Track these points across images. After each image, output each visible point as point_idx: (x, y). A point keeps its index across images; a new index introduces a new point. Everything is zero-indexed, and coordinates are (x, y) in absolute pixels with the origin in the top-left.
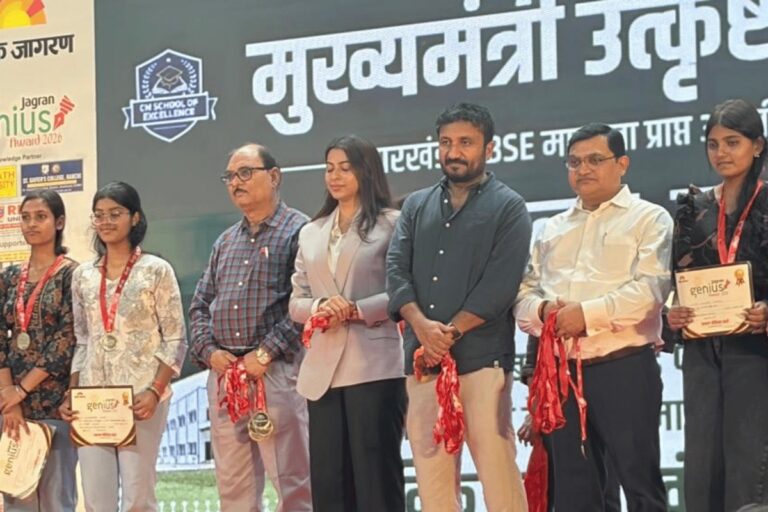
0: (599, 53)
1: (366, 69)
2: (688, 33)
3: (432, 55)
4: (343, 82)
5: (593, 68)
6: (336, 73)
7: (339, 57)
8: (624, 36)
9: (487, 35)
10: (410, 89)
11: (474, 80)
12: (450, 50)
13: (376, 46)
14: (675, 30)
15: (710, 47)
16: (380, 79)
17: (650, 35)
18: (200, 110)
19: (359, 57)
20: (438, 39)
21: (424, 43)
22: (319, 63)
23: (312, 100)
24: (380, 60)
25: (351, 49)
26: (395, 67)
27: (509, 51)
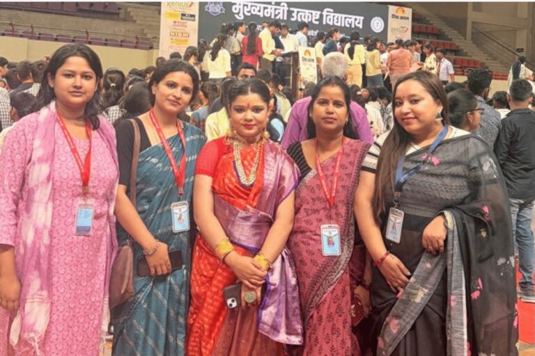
0: (293, 17)
1: (254, 10)
2: (307, 17)
3: (266, 11)
4: (249, 12)
5: (292, 19)
6: (249, 9)
7: (249, 6)
8: (297, 15)
9: (275, 9)
10: (262, 16)
11: (273, 17)
12: (269, 10)
13: (256, 6)
14: (305, 16)
15: (309, 20)
16: (256, 13)
17: (301, 16)
18: (221, 10)
19: (253, 8)
20: (267, 8)
21: (265, 8)
22: (245, 7)
23: (244, 14)
24: (257, 9)
25: (252, 6)
26: (259, 11)
27: (279, 13)
